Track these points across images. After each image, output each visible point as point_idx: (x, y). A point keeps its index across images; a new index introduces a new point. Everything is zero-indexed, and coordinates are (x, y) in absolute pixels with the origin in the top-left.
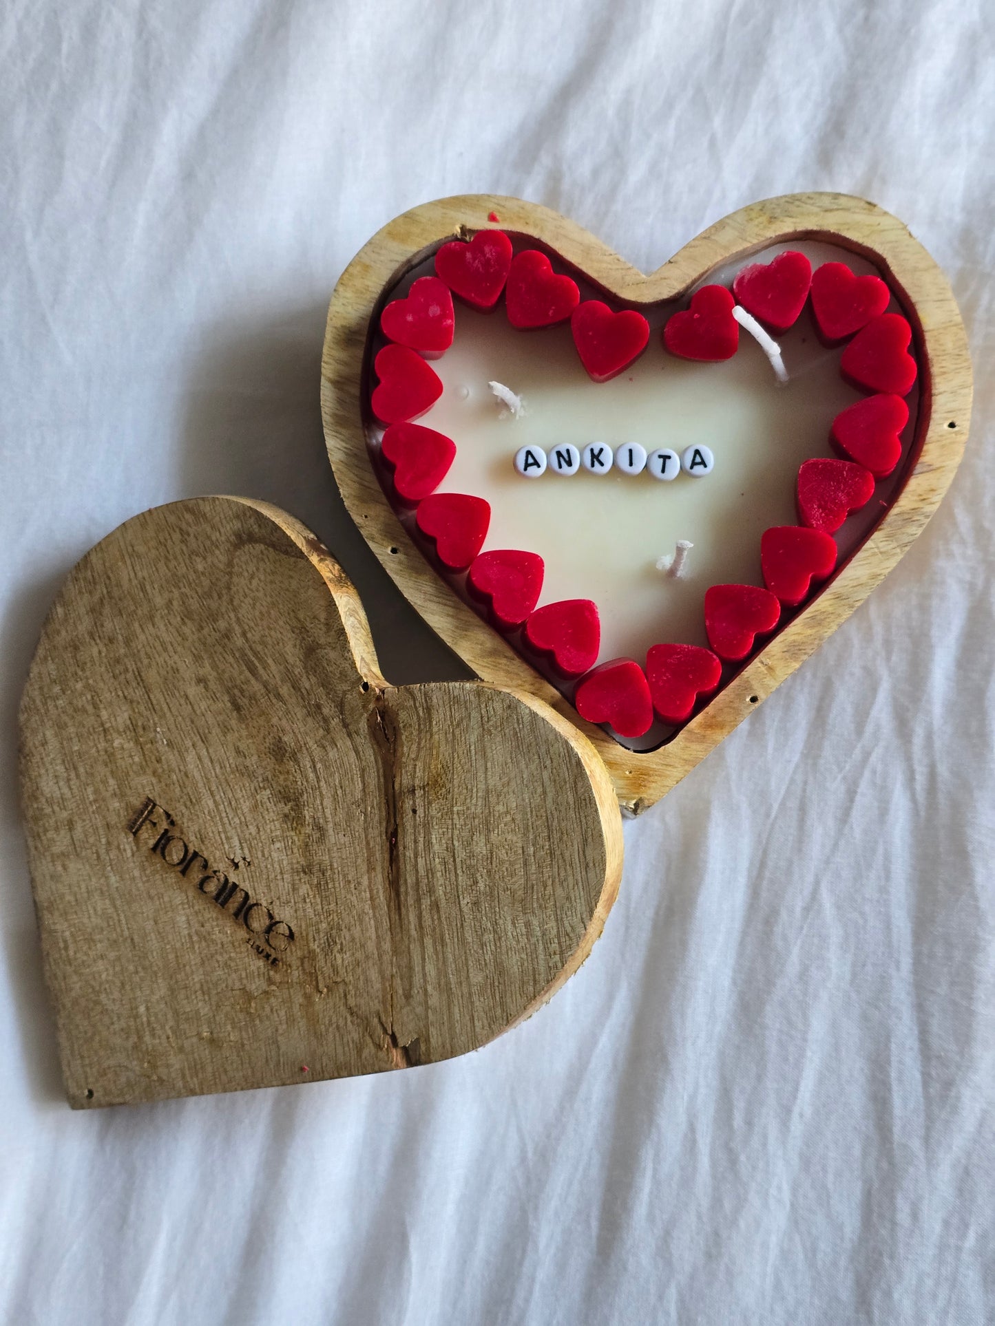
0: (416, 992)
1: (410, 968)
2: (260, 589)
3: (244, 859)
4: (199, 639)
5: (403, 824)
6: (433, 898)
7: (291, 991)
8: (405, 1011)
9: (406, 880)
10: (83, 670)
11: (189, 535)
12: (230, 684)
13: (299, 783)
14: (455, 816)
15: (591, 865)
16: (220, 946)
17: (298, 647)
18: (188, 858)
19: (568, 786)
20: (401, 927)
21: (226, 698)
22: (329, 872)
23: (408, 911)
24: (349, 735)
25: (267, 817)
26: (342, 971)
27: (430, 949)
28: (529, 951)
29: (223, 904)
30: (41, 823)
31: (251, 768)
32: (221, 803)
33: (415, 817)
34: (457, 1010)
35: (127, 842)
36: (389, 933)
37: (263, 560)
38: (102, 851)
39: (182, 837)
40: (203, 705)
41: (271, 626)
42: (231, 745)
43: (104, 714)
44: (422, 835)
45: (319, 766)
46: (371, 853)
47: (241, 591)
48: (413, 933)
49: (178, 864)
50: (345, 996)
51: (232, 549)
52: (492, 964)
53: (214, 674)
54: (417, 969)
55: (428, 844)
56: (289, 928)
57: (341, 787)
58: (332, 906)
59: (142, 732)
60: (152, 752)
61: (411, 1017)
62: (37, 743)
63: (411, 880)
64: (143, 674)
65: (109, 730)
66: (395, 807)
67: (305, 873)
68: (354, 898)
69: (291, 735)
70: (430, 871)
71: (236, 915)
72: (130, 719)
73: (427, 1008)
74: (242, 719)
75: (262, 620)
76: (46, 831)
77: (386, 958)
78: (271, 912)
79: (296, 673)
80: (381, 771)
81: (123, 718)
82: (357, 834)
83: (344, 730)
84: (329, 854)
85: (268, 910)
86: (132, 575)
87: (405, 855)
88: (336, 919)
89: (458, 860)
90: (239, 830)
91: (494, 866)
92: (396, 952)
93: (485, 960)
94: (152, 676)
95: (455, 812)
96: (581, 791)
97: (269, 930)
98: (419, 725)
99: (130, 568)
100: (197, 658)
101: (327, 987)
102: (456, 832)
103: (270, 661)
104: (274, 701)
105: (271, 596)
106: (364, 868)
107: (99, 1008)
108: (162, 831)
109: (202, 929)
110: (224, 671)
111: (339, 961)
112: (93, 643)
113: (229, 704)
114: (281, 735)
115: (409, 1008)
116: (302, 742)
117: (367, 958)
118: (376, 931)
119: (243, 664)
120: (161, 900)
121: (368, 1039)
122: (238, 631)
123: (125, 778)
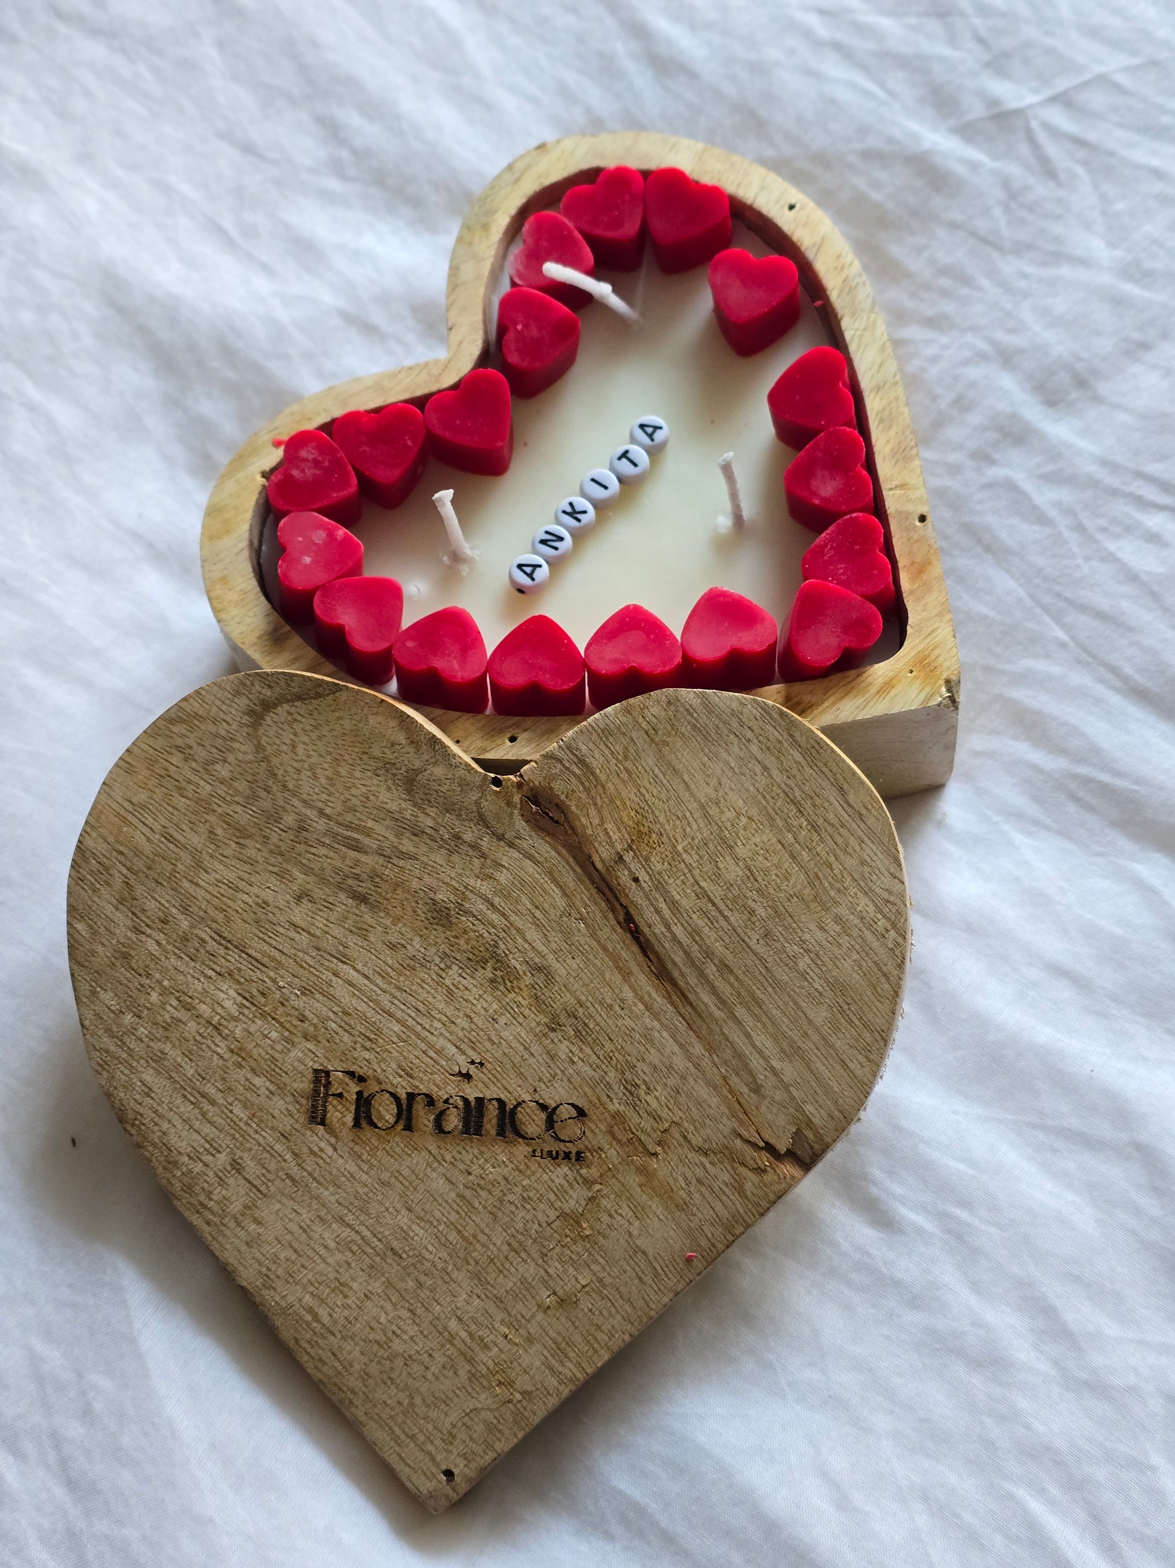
0: (762, 1077)
1: (739, 1056)
2: (312, 753)
3: (473, 1062)
4: (272, 852)
5: (632, 902)
6: (716, 961)
7: (619, 1176)
8: (763, 1109)
9: (674, 963)
10: (149, 976)
11: (190, 747)
12: (338, 879)
13: (486, 935)
14: (684, 856)
15: (864, 811)
16: (503, 1182)
17: (393, 787)
18: (404, 1107)
19: (785, 745)
20: (701, 1017)
21: (343, 896)
22: (581, 1010)
23: (697, 994)
24: (511, 845)
25: (471, 998)
26: (664, 1113)
27: (748, 1021)
28: (857, 947)
29: (478, 1131)
30: (197, 1189)
31: (419, 956)
32: (407, 1017)
33: (640, 886)
34: (819, 1065)
35: (317, 1138)
36: (691, 1033)
37: (296, 720)
38: (295, 1171)
39: (383, 1087)
40: (320, 922)
41: (349, 784)
42: (380, 945)
43: (204, 1009)
44: (661, 900)
45: (497, 900)
46: (615, 958)
47: (289, 769)
48: (718, 1014)
49: (396, 1122)
50: (685, 1138)
51: (251, 730)
52: (827, 988)
53: (312, 879)
54: (747, 1050)
55: (673, 905)
56: (573, 1105)
57: (537, 907)
58: (608, 1046)
59: (263, 1000)
60: (288, 1015)
61: (775, 1110)
62: (137, 1097)
63: (678, 958)
64: (226, 935)
65: (220, 1025)
66: (611, 889)
67: (553, 1030)
68: (628, 1021)
69: (444, 888)
70: (695, 933)
71: (501, 1132)
72: (239, 994)
73: (786, 1087)
74: (375, 907)
75: (333, 785)
76: (209, 1194)
77: (706, 1063)
78: (541, 1101)
79: (408, 817)
80: (571, 860)
81: (228, 996)
82: (586, 947)
83: (502, 843)
84: (568, 991)
85: (537, 1102)
86: (147, 831)
87: (655, 935)
88: (621, 1058)
89: (718, 901)
90: (447, 1034)
91: (760, 881)
92: (711, 1048)
93: (816, 989)
94: (239, 929)
95: (682, 851)
96: (802, 740)
97: (550, 1123)
98: (582, 784)
99: (140, 825)
100: (282, 875)
101: (659, 1143)
102: (696, 872)
103: (370, 824)
104: (401, 863)
105: (329, 753)
106: (617, 978)
107: (399, 1362)
108: (355, 1097)
109: (470, 1177)
110: (322, 869)
111: (654, 1104)
112: (143, 938)
113: (350, 901)
114: (432, 895)
115: (766, 1102)
116: (462, 888)
117: (683, 1077)
118: (676, 1041)
119: (341, 847)
120: (401, 1178)
121: (742, 1170)
122: (311, 814)
123: (272, 1066)
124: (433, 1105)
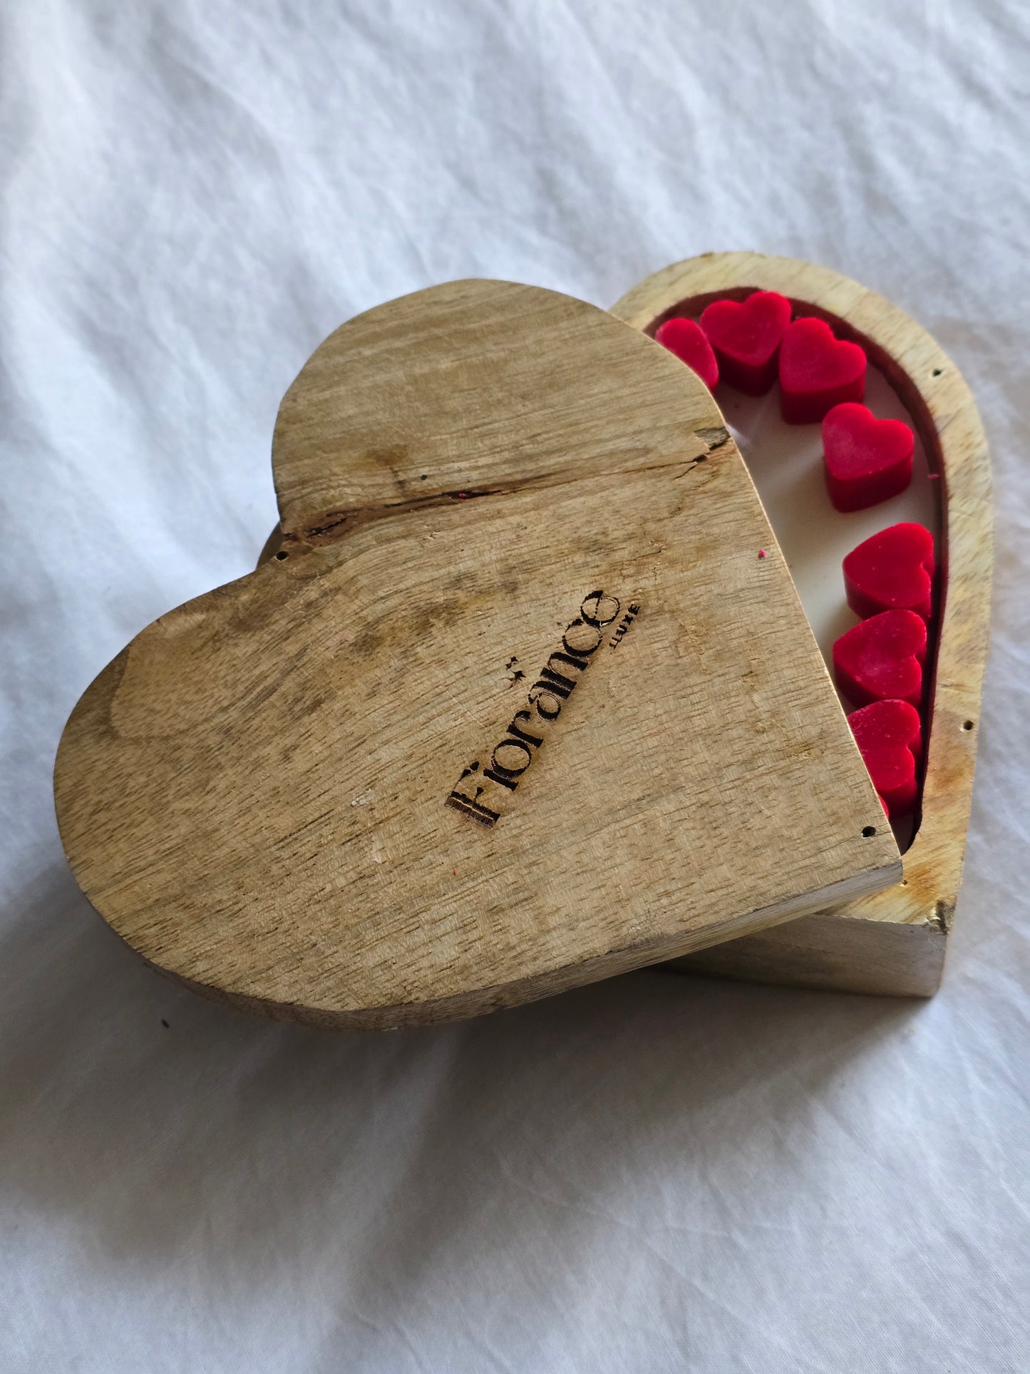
0: (638, 443)
1: (612, 454)
2: (166, 698)
3: (509, 666)
4: (233, 766)
5: (441, 487)
6: (525, 442)
7: (666, 584)
8: (664, 452)
9: (507, 473)
10: (281, 921)
11: (100, 802)
12: (289, 718)
13: (405, 613)
14: (425, 433)
15: (462, 293)
16: (623, 681)
17: (236, 641)
20: (565, 471)
21: (306, 720)
22: (510, 561)
23: (543, 467)
24: (340, 564)
25: (452, 646)
26: (630, 529)
27: (586, 436)
29: (572, 685)
30: (499, 956)
31: (393, 675)
32: (441, 706)
33: (431, 476)
34: (651, 397)
35: (508, 826)
36: (573, 483)
37: (131, 700)
40: (317, 748)
41: (213, 676)
42: (366, 705)
43: (340, 882)
44: (451, 465)
45: (381, 594)
46: (482, 517)
47: (169, 722)
48: (568, 458)
49: (528, 751)
50: (659, 521)
51: (117, 742)
53: (276, 741)
54: (610, 446)
55: (461, 457)
56: (587, 599)
57: (405, 563)
58: (550, 551)
59: (360, 825)
60: (385, 808)
61: (670, 443)
62: (384, 978)
63: (506, 469)
64: (282, 836)
65: (361, 872)
66: (421, 500)
67: (515, 589)
69: (346, 632)
70: (494, 450)
71: (583, 666)
72: (343, 845)
73: (655, 429)
74: (331, 696)
75: (206, 690)
76: (509, 947)
77: (603, 481)
78: (571, 623)
79: (269, 638)
82: (459, 536)
83: (335, 571)
84: (488, 565)
86: (151, 870)
87: (477, 480)
88: (567, 545)
89: (477, 423)
90: (473, 678)
92: (595, 473)
93: (586, 378)
94: (284, 822)
95: (420, 434)
96: (382, 316)
97: (594, 623)
98: (322, 489)
99: (142, 874)
100: (257, 765)
101: (653, 542)
102: (443, 430)
103: (257, 672)
104: (305, 659)
105: (176, 684)
106: (499, 523)
109: (607, 706)
110: (272, 728)
111: (616, 534)
112: (244, 912)
113: (314, 715)
114: (347, 644)
115: (660, 447)
116: (354, 618)
117: (608, 503)
118: (576, 497)
119: (262, 705)
120: (579, 767)
121: (709, 486)
122: (221, 718)
123: (422, 840)
124: (529, 713)
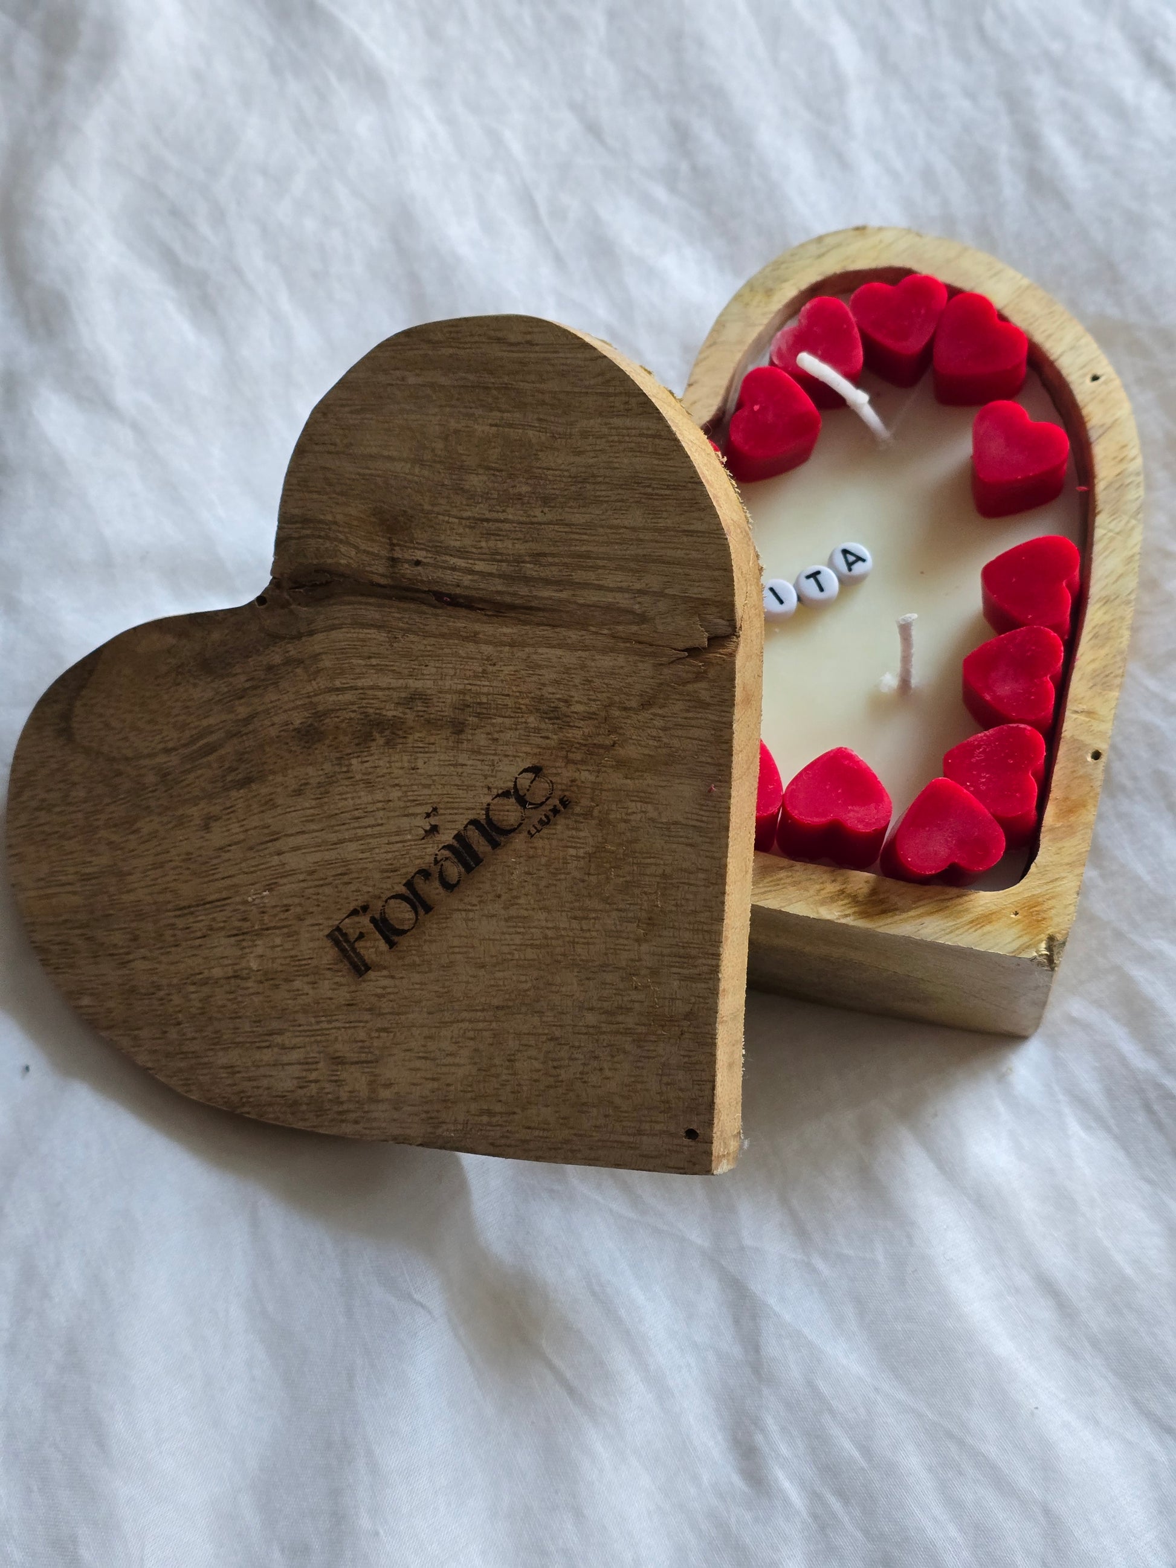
0: (637, 606)
1: (608, 608)
2: (122, 717)
3: (428, 815)
4: (160, 814)
5: (430, 582)
6: (528, 559)
7: (605, 786)
8: (660, 628)
9: (500, 593)
10: (160, 988)
11: (45, 800)
12: (220, 784)
13: (353, 715)
14: (435, 509)
15: (530, 337)
16: (527, 877)
17: (196, 681)
18: (411, 896)
19: (431, 353)
20: (554, 610)
21: (234, 794)
22: (467, 698)
23: (535, 597)
24: (310, 633)
25: (384, 770)
26: (594, 707)
27: (591, 576)
28: (619, 438)
29: (478, 861)
31: (322, 779)
32: (354, 831)
33: (425, 564)
34: (673, 553)
35: (375, 982)
36: (558, 630)
37: (92, 706)
38: (379, 1022)
39: (384, 899)
40: (235, 828)
41: (167, 711)
42: (289, 801)
43: (217, 972)
44: (449, 558)
45: (338, 683)
46: (456, 634)
47: (119, 744)
48: (564, 595)
49: (416, 913)
50: (625, 709)
51: (71, 745)
52: (623, 492)
53: (202, 804)
54: (609, 598)
55: (461, 552)
57: (370, 658)
58: (509, 702)
59: (249, 923)
60: (274, 916)
61: (670, 620)
63: (499, 586)
64: (182, 904)
65: (237, 971)
66: (407, 589)
67: (461, 731)
68: (507, 670)
69: (294, 713)
70: (494, 556)
71: (495, 845)
72: (230, 937)
73: (662, 594)
74: (262, 778)
75: (158, 723)
77: (589, 638)
78: (500, 791)
79: (225, 690)
80: (360, 596)
81: (226, 947)
82: (429, 648)
83: (303, 639)
84: (445, 692)
85: (498, 795)
86: (69, 888)
87: (468, 588)
88: (527, 701)
89: (488, 515)
90: (392, 814)
91: (504, 468)
92: (583, 625)
93: (617, 501)
94: (187, 892)
95: (430, 508)
96: (439, 336)
97: (522, 801)
98: (319, 537)
99: (61, 889)
100: (180, 823)
101: (609, 733)
102: (454, 511)
103: (205, 723)
104: (251, 728)
105: (134, 704)
106: (471, 647)
109: (503, 898)
110: (202, 790)
111: (580, 708)
113: (241, 791)
114: (291, 727)
115: (658, 619)
116: (306, 701)
117: (583, 667)
118: (554, 647)
119: (201, 761)
120: (455, 950)
121: (690, 687)
122: (164, 759)
123: (297, 963)
